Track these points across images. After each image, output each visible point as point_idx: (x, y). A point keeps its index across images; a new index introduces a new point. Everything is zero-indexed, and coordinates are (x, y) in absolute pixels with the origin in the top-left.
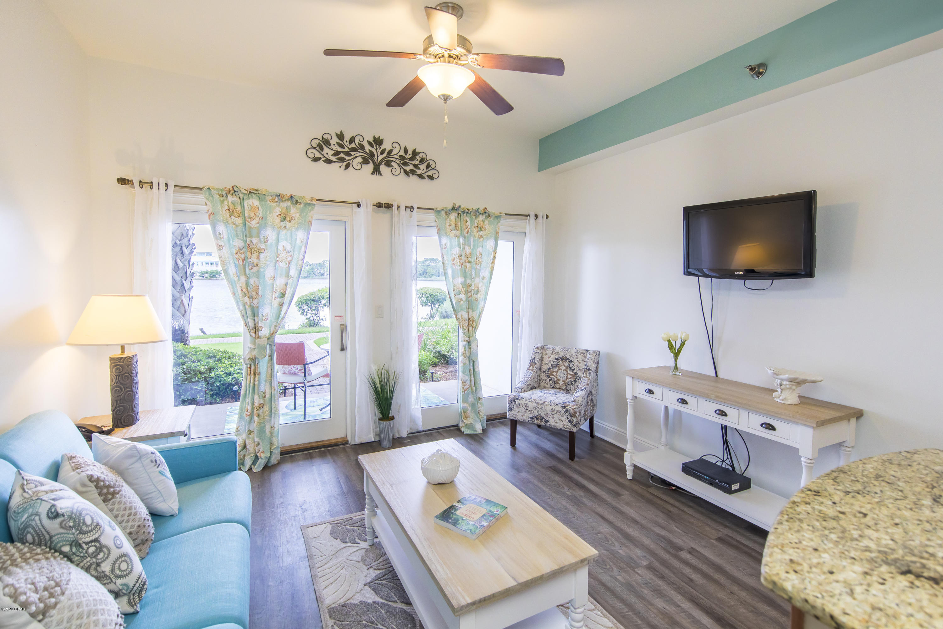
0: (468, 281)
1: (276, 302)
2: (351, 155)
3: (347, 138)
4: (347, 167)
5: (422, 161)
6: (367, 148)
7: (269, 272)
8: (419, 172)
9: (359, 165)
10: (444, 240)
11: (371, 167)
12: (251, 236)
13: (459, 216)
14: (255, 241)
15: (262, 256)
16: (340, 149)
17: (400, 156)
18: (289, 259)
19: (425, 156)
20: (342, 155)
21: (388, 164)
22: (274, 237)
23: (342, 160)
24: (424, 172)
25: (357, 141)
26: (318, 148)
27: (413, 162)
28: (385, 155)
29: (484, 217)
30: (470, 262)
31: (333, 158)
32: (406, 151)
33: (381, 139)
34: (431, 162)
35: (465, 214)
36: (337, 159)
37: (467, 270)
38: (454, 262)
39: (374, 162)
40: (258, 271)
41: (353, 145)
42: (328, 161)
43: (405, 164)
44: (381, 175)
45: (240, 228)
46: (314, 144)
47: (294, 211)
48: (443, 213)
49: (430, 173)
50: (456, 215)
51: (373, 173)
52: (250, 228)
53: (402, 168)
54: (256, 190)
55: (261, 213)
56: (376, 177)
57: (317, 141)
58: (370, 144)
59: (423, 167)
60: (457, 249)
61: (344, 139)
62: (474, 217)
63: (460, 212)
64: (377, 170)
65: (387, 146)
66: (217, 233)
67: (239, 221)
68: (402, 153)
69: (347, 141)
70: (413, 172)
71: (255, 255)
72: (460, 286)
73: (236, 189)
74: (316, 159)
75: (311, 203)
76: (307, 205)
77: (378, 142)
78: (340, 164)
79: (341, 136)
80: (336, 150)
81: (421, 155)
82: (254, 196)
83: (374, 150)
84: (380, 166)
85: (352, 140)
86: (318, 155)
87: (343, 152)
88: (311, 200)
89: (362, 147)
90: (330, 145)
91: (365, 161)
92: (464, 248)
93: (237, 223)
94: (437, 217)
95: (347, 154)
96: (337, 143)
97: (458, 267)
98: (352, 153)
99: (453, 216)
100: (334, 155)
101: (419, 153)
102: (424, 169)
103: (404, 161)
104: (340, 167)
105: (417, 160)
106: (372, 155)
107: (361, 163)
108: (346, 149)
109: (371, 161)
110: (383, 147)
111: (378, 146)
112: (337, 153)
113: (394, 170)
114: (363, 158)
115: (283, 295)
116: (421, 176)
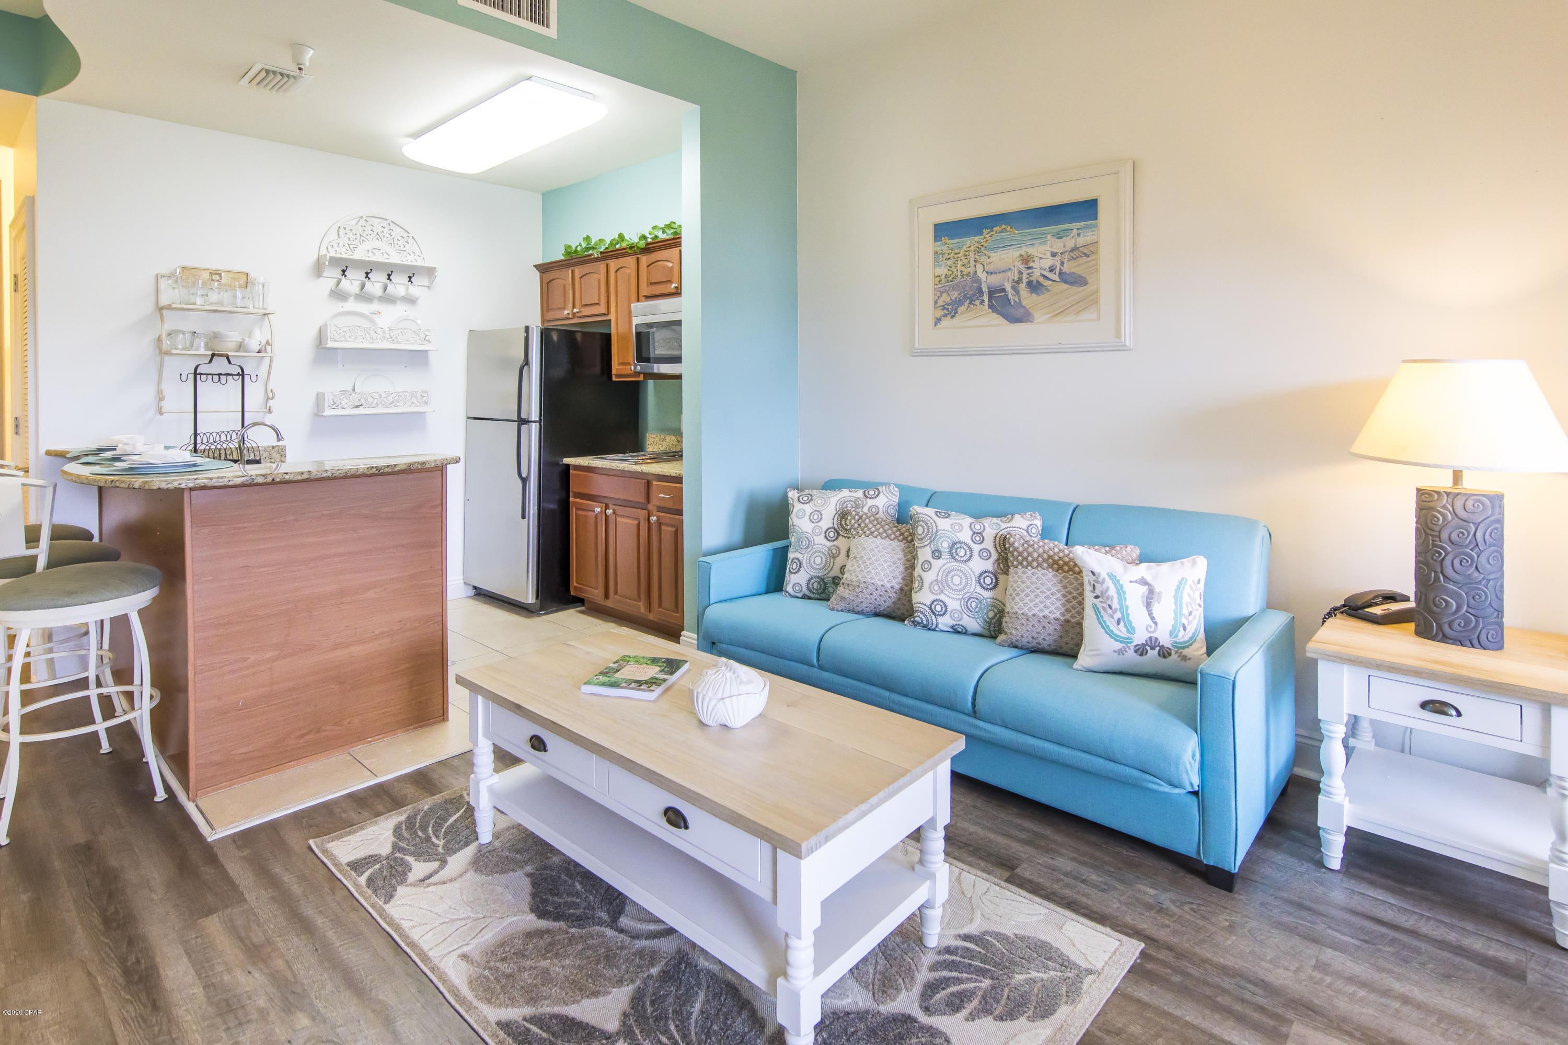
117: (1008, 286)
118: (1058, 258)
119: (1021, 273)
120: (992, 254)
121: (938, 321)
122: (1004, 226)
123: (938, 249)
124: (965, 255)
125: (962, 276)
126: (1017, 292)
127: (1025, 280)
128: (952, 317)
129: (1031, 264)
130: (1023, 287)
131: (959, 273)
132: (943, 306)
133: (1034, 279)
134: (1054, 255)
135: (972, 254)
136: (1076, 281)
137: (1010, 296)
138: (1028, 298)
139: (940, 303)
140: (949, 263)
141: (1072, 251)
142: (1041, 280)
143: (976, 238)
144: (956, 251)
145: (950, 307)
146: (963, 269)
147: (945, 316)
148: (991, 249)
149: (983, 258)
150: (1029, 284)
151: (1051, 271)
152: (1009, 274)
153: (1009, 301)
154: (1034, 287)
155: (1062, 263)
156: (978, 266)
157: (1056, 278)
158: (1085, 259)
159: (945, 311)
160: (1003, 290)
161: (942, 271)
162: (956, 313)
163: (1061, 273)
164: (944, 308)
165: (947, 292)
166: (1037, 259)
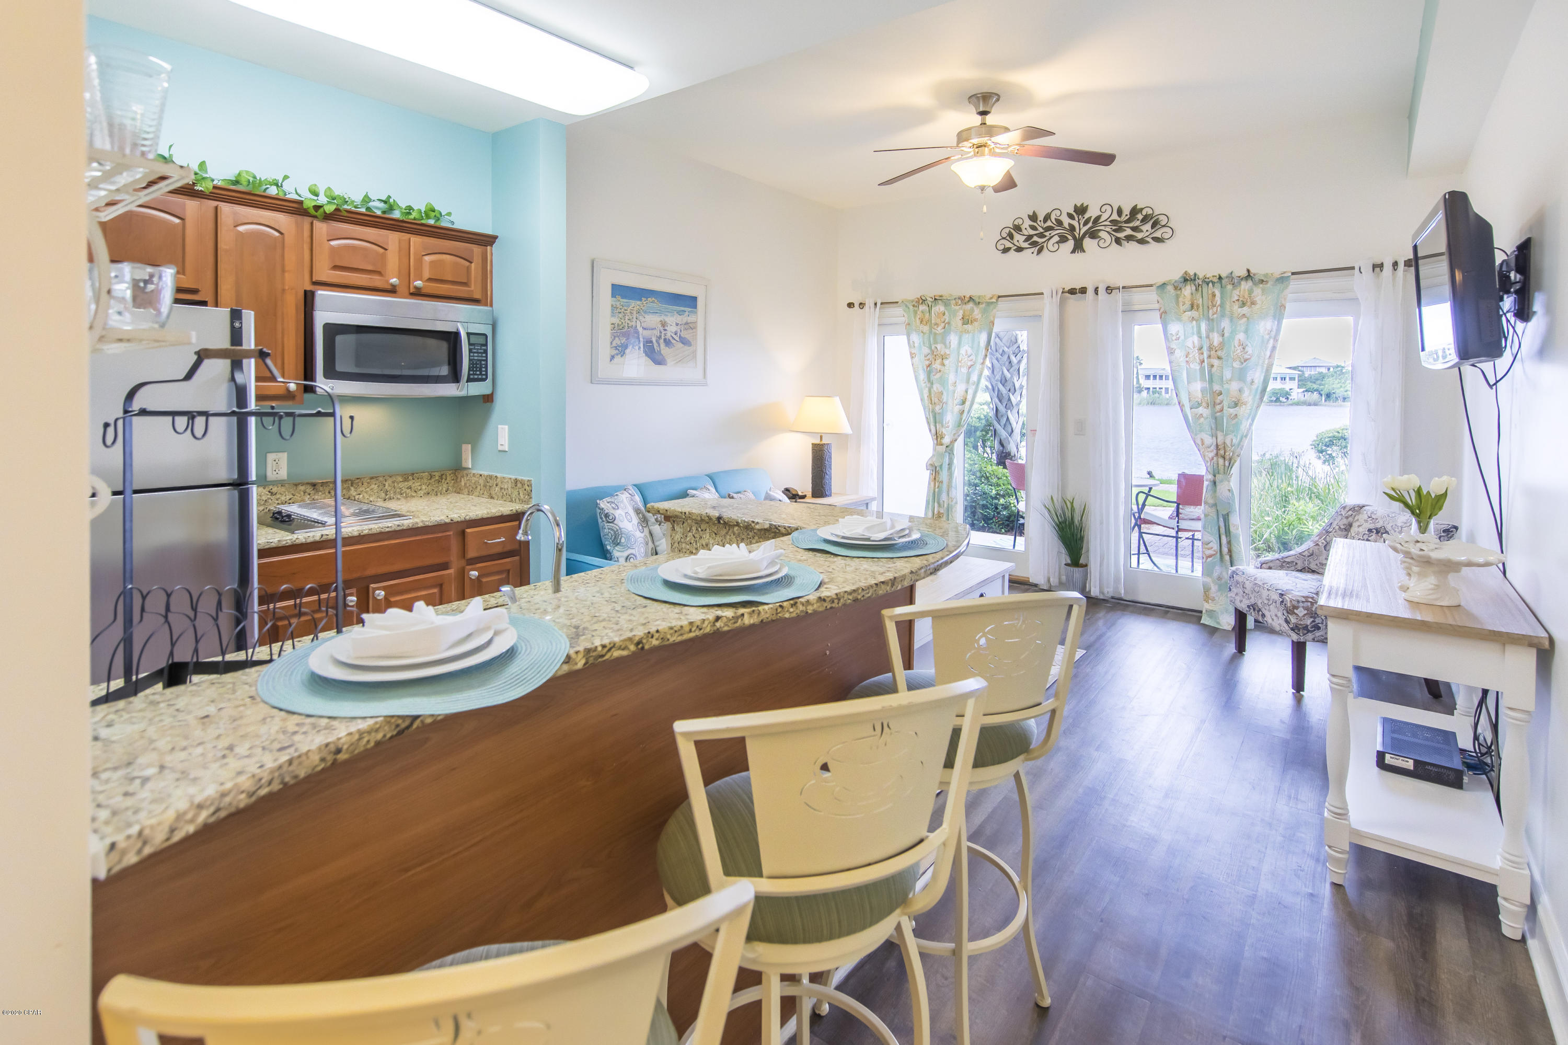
0: (1217, 387)
1: (957, 408)
2: (1046, 236)
3: (1041, 217)
4: (1040, 251)
5: (1145, 220)
6: (1066, 221)
7: (951, 378)
8: (1139, 236)
9: (1056, 245)
10: (1175, 328)
11: (1071, 244)
12: (936, 342)
13: (1200, 289)
14: (939, 346)
15: (946, 362)
16: (1032, 232)
17: (1110, 221)
18: (969, 364)
19: (1150, 212)
20: (1035, 239)
21: (1093, 235)
22: (956, 342)
23: (1034, 244)
24: (1148, 234)
25: (1053, 217)
26: (1008, 238)
27: (1131, 225)
28: (1090, 224)
29: (1250, 283)
30: (1219, 358)
31: (1026, 245)
32: (1120, 212)
33: (1085, 205)
34: (1161, 217)
35: (1210, 284)
36: (1029, 244)
37: (1214, 370)
38: (1187, 359)
39: (1074, 238)
40: (941, 377)
41: (1049, 223)
42: (1019, 249)
43: (1120, 230)
44: (1084, 251)
45: (926, 336)
46: (1004, 235)
47: (977, 313)
48: (1170, 288)
49: (1158, 234)
50: (1194, 288)
51: (1073, 252)
52: (935, 334)
53: (1114, 235)
54: (941, 296)
55: (947, 317)
56: (1079, 255)
57: (1007, 230)
58: (1071, 216)
59: (1147, 227)
60: (1196, 338)
61: (1037, 219)
62: (1230, 287)
63: (1201, 283)
64: (1078, 247)
65: (1092, 213)
66: (911, 342)
67: (926, 329)
68: (1115, 217)
69: (1040, 221)
70: (1129, 238)
71: (939, 361)
72: (1200, 395)
73: (924, 298)
74: (1006, 250)
75: (991, 301)
76: (989, 304)
77: (1081, 210)
78: (1032, 250)
79: (1033, 217)
80: (1028, 234)
81: (1144, 213)
82: (940, 302)
83: (1075, 223)
84: (1082, 241)
85: (1047, 218)
86: (1008, 245)
87: (1036, 235)
88: (991, 298)
89: (1059, 223)
90: (1021, 231)
91: (1063, 239)
92: (1208, 337)
93: (924, 331)
94: (1159, 296)
95: (1041, 235)
96: (1030, 226)
97: (1196, 366)
98: (1047, 234)
99: (1188, 290)
100: (1026, 241)
101: (1142, 209)
102: (1147, 231)
103: (1117, 226)
104: (1033, 253)
105: (1138, 220)
106: (1072, 228)
107: (1057, 243)
108: (1041, 230)
109: (1070, 237)
110: (1087, 216)
111: (1080, 216)
112: (1029, 237)
113: (1101, 243)
114: (1059, 236)
115: (963, 403)
116: (1142, 242)
117: (654, 340)
118: (679, 327)
119: (661, 332)
120: (646, 316)
121: (612, 357)
122: (653, 299)
123: (614, 303)
124: (631, 313)
125: (628, 327)
126: (659, 345)
127: (663, 337)
128: (622, 356)
129: (666, 328)
130: (662, 341)
131: (626, 324)
132: (616, 347)
133: (667, 337)
134: (677, 324)
135: (635, 313)
136: (685, 342)
137: (655, 346)
138: (665, 350)
139: (614, 344)
140: (620, 315)
141: (685, 324)
142: (671, 339)
143: (639, 303)
144: (626, 308)
145: (620, 348)
146: (629, 322)
147: (617, 354)
148: (645, 312)
149: (641, 318)
150: (665, 340)
151: (676, 334)
152: (655, 332)
153: (654, 349)
154: (668, 343)
155: (681, 331)
156: (638, 322)
157: (677, 339)
158: (691, 331)
159: (617, 351)
160: (651, 342)
161: (616, 320)
162: (624, 353)
163: (680, 337)
164: (617, 349)
165: (618, 337)
166: (669, 326)
